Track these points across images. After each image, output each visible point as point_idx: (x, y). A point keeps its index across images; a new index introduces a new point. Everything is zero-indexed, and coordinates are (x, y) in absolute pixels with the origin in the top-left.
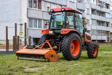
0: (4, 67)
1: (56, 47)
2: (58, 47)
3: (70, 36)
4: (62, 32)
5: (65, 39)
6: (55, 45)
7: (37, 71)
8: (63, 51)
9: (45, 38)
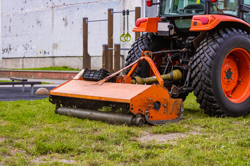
0: (80, 130)
1: (176, 73)
2: (184, 72)
3: (224, 35)
4: (195, 24)
5: (201, 51)
6: (175, 69)
7: (175, 144)
8: (198, 88)
9: (143, 47)
